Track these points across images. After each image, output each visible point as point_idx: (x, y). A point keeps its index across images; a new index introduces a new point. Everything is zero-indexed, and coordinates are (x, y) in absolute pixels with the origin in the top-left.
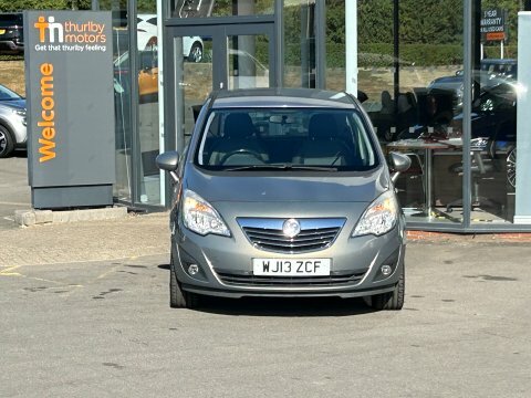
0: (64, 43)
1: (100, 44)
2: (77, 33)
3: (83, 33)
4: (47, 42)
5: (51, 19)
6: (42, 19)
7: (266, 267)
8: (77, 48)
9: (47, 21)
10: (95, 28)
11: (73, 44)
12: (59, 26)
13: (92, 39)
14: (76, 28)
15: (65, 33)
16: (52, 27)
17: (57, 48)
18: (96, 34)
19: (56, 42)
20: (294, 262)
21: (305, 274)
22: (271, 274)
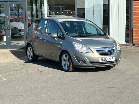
7: (102, 60)
20: (108, 58)
21: (110, 61)
22: (103, 61)
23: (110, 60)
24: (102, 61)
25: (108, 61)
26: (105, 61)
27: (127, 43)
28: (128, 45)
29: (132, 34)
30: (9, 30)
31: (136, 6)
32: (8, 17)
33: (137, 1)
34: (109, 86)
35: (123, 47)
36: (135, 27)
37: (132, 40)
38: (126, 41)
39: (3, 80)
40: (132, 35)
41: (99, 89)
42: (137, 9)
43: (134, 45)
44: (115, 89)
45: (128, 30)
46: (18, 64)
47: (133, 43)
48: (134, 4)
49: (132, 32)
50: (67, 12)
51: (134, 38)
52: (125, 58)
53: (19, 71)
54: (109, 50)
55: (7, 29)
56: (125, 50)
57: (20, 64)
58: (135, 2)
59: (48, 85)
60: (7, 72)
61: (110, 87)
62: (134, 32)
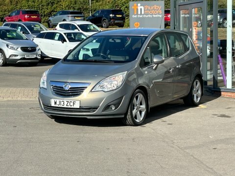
0: (144, 14)
1: (159, 14)
2: (150, 10)
3: (152, 10)
4: (137, 14)
5: (139, 5)
6: (135, 5)
7: (55, 103)
8: (150, 16)
9: (137, 6)
10: (157, 8)
11: (148, 14)
12: (142, 7)
13: (156, 12)
14: (149, 8)
15: (144, 10)
16: (139, 8)
17: (141, 16)
18: (157, 10)
19: (141, 14)
20: (65, 101)
21: (69, 107)
22: (57, 106)
23: (69, 104)
24: (55, 106)
25: (65, 106)
26: (60, 106)
54: (71, 88)
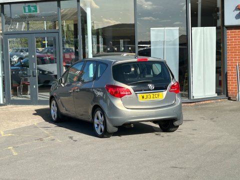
27: (218, 95)
28: (220, 99)
29: (227, 80)
30: (35, 76)
31: (231, 37)
32: (33, 56)
33: (233, 31)
34: (174, 166)
35: (212, 101)
36: (230, 70)
37: (227, 90)
38: (216, 93)
39: (12, 154)
40: (227, 83)
41: (158, 170)
42: (233, 42)
43: (229, 99)
44: (183, 170)
45: (220, 75)
46: (43, 130)
47: (227, 96)
48: (229, 35)
49: (226, 78)
50: (130, 48)
51: (230, 88)
52: (212, 119)
53: (41, 139)
55: (32, 75)
56: (214, 106)
57: (46, 129)
58: (229, 31)
59: (80, 163)
60: (23, 142)
61: (176, 167)
62: (229, 78)
